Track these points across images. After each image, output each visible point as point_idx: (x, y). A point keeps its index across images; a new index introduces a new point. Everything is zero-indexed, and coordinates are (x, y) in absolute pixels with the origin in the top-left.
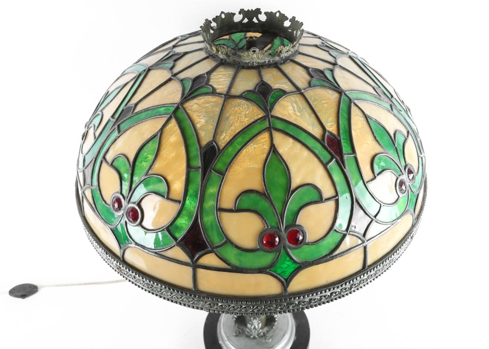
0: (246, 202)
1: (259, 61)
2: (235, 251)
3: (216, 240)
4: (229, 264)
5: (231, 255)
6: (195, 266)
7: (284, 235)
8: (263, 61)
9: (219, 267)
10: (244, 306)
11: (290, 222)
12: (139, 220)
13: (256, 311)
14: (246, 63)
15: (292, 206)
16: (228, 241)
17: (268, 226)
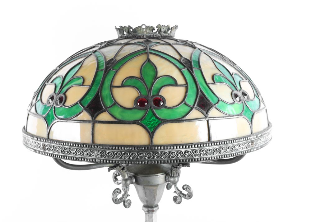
0: (129, 82)
1: (147, 35)
2: (120, 109)
3: (109, 103)
4: (115, 118)
5: (117, 112)
6: (94, 122)
7: (151, 100)
8: (150, 35)
9: (109, 120)
10: (123, 153)
11: (155, 93)
12: (63, 102)
13: (131, 158)
14: (139, 36)
15: (157, 85)
16: (115, 103)
17: (141, 94)
